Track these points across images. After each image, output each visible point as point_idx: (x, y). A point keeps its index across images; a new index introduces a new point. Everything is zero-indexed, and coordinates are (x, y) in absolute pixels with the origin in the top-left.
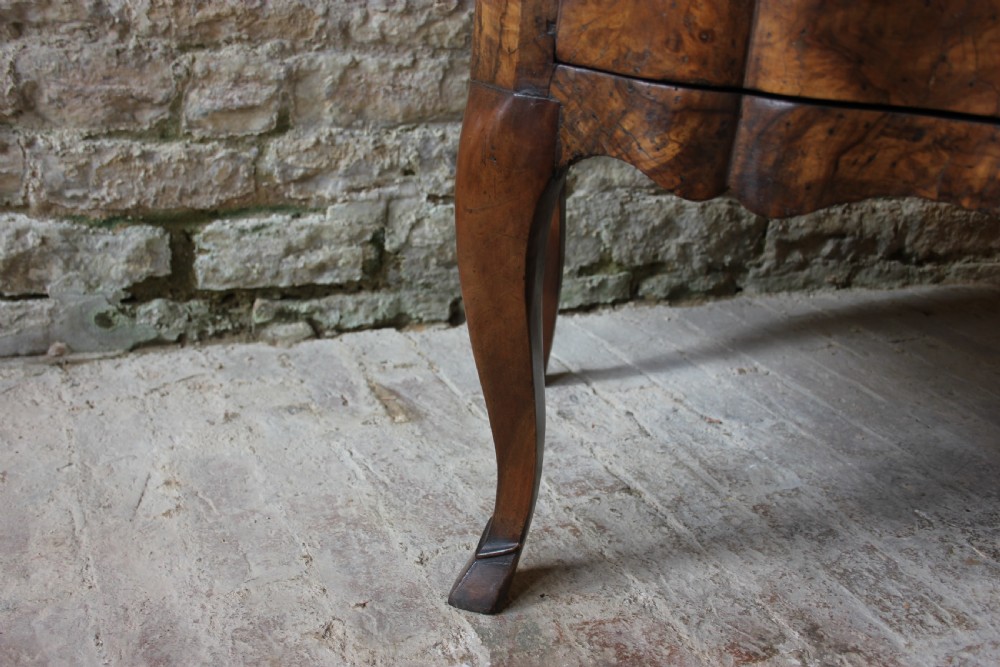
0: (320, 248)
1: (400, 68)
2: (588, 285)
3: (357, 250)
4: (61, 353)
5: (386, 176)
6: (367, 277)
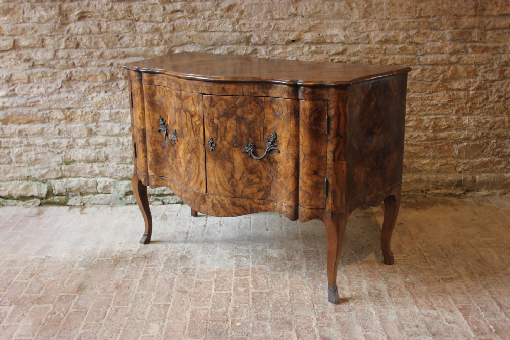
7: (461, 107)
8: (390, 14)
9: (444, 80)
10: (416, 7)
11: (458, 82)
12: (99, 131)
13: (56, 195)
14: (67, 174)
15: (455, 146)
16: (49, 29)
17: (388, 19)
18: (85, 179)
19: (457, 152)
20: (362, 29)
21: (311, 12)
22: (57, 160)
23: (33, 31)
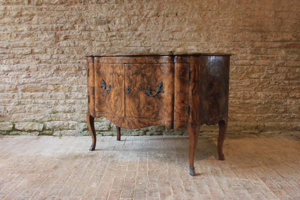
0: (103, 126)
2: (138, 133)
4: (76, 135)
6: (109, 130)
7: (257, 87)
8: (220, 40)
9: (247, 73)
10: (233, 36)
11: (254, 75)
12: (71, 96)
13: (47, 130)
14: (54, 118)
15: (254, 107)
16: (49, 44)
17: (218, 42)
18: (63, 121)
19: (255, 111)
20: (206, 46)
21: (180, 38)
22: (49, 111)
23: (41, 45)
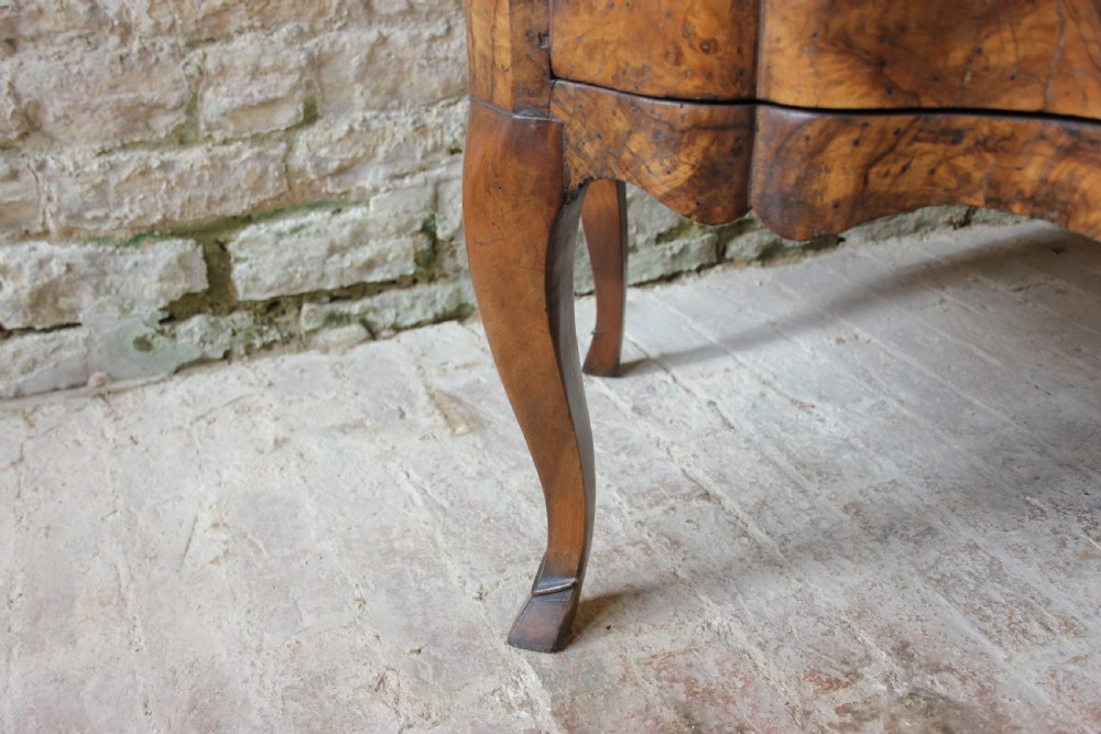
0: (366, 243)
1: (433, 38)
2: (669, 253)
3: (407, 241)
4: (102, 383)
5: (431, 158)
6: (421, 269)
